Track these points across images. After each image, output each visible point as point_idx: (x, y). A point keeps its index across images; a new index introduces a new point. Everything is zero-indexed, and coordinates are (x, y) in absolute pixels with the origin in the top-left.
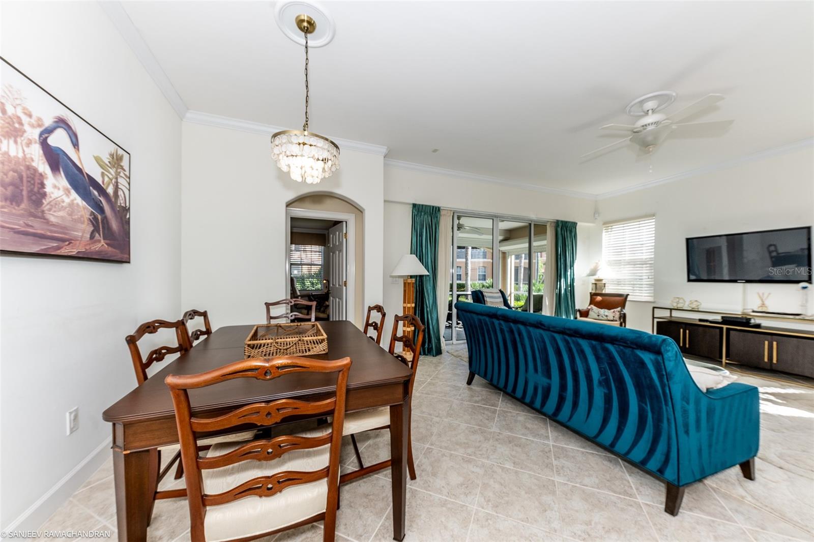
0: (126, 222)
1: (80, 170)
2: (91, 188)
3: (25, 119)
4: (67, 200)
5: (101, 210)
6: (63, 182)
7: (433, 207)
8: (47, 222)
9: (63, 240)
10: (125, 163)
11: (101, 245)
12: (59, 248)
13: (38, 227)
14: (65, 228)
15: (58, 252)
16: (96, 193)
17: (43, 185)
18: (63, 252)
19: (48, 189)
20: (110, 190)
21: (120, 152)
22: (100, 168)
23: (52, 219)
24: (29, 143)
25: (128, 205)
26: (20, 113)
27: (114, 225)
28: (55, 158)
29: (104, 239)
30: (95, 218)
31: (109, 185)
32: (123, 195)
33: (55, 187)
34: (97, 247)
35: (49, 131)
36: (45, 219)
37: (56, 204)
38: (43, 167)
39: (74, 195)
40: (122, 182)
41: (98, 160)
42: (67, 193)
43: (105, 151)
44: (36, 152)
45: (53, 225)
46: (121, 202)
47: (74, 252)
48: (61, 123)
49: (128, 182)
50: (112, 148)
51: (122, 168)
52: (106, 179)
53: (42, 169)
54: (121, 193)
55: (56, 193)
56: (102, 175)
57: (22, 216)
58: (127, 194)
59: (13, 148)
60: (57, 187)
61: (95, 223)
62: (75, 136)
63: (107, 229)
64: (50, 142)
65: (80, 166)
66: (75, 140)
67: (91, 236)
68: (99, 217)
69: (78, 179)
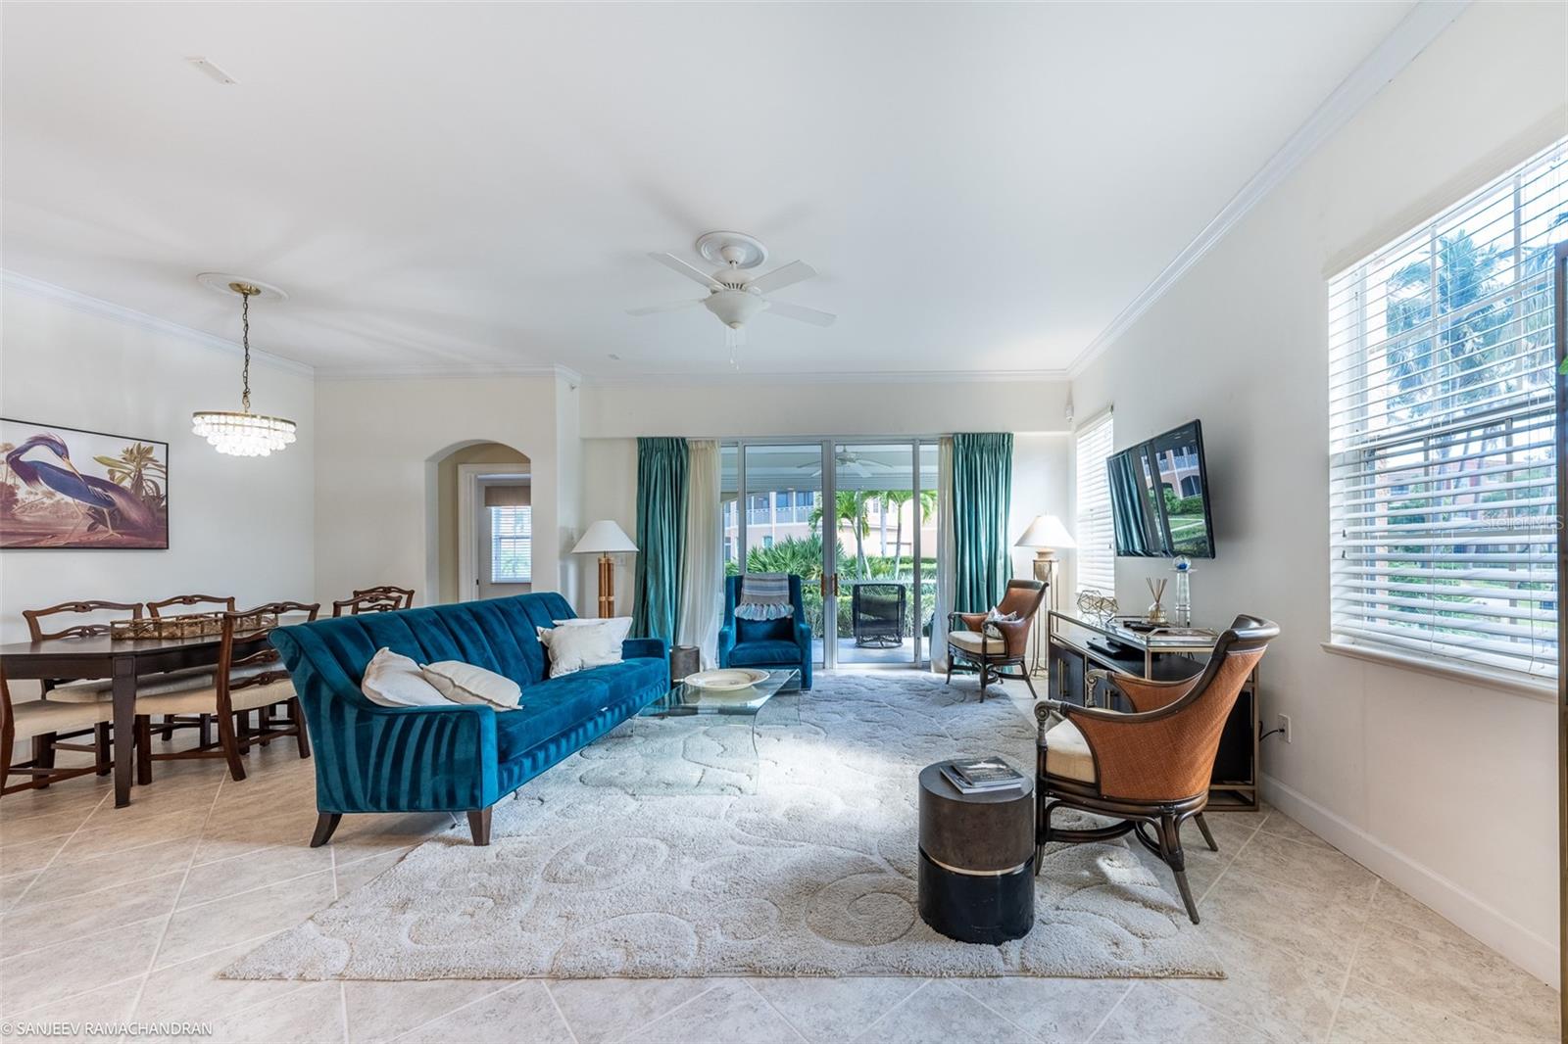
0: (160, 510)
2: (90, 487)
4: (48, 502)
5: (110, 503)
6: (43, 488)
7: (672, 439)
8: (18, 521)
9: (45, 535)
10: (158, 453)
11: (108, 533)
12: (36, 541)
14: (49, 524)
15: (36, 545)
16: (99, 490)
17: (14, 494)
18: (42, 544)
19: (21, 496)
20: (127, 483)
21: (144, 445)
22: (104, 466)
23: (27, 519)
25: (163, 492)
27: (134, 514)
28: (29, 472)
29: (113, 529)
30: (98, 512)
31: (123, 479)
32: (152, 486)
33: (31, 493)
34: (102, 537)
35: (22, 450)
36: (15, 519)
37: (32, 507)
39: (59, 496)
40: (151, 473)
42: (50, 495)
43: (116, 450)
45: (27, 523)
46: (148, 488)
47: (62, 543)
48: (42, 440)
49: (164, 470)
50: (130, 444)
51: (151, 460)
52: (118, 475)
53: (10, 482)
54: (149, 483)
55: (32, 498)
56: (111, 472)
58: (161, 482)
60: (33, 495)
61: (98, 518)
62: (64, 447)
63: (120, 520)
64: (22, 459)
65: (71, 470)
66: (62, 450)
67: (91, 528)
68: (105, 510)
69: (67, 482)
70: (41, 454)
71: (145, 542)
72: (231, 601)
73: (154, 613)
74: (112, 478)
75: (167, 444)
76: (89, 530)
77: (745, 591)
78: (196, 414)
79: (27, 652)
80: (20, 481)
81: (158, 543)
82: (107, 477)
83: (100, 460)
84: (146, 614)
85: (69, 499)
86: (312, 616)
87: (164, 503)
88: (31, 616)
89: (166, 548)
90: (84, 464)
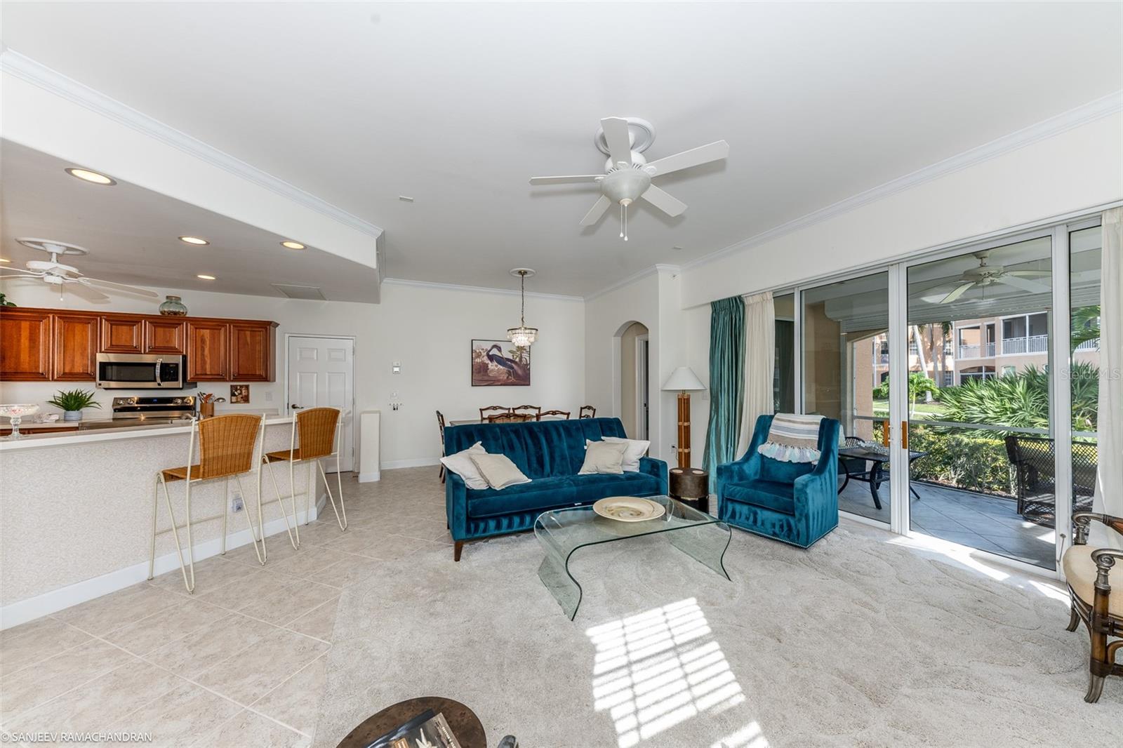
1: (502, 358)
2: (507, 362)
3: (482, 351)
5: (512, 368)
6: (495, 363)
11: (512, 379)
13: (486, 378)
14: (497, 376)
15: (494, 384)
16: (509, 363)
17: (488, 366)
19: (490, 366)
20: (517, 360)
22: (511, 354)
23: (491, 375)
26: (480, 351)
27: (520, 372)
28: (491, 358)
30: (509, 371)
35: (490, 350)
36: (488, 375)
37: (492, 370)
39: (499, 366)
40: (525, 355)
41: (510, 352)
42: (496, 366)
43: (513, 348)
44: (486, 358)
45: (491, 377)
46: (524, 362)
47: (499, 384)
48: (495, 346)
49: (529, 353)
51: (524, 350)
56: (513, 356)
57: (480, 376)
58: (528, 358)
59: (478, 360)
60: (493, 366)
61: (509, 373)
62: (500, 348)
63: (516, 375)
64: (490, 354)
65: (501, 356)
66: (499, 349)
67: (508, 377)
68: (511, 371)
69: (501, 361)
70: (495, 351)
71: (523, 383)
72: (539, 408)
77: (772, 431)
78: (508, 330)
79: (479, 423)
81: (526, 383)
82: (511, 358)
84: (511, 411)
85: (501, 367)
86: (568, 418)
88: (481, 410)
89: (529, 385)
90: (506, 354)
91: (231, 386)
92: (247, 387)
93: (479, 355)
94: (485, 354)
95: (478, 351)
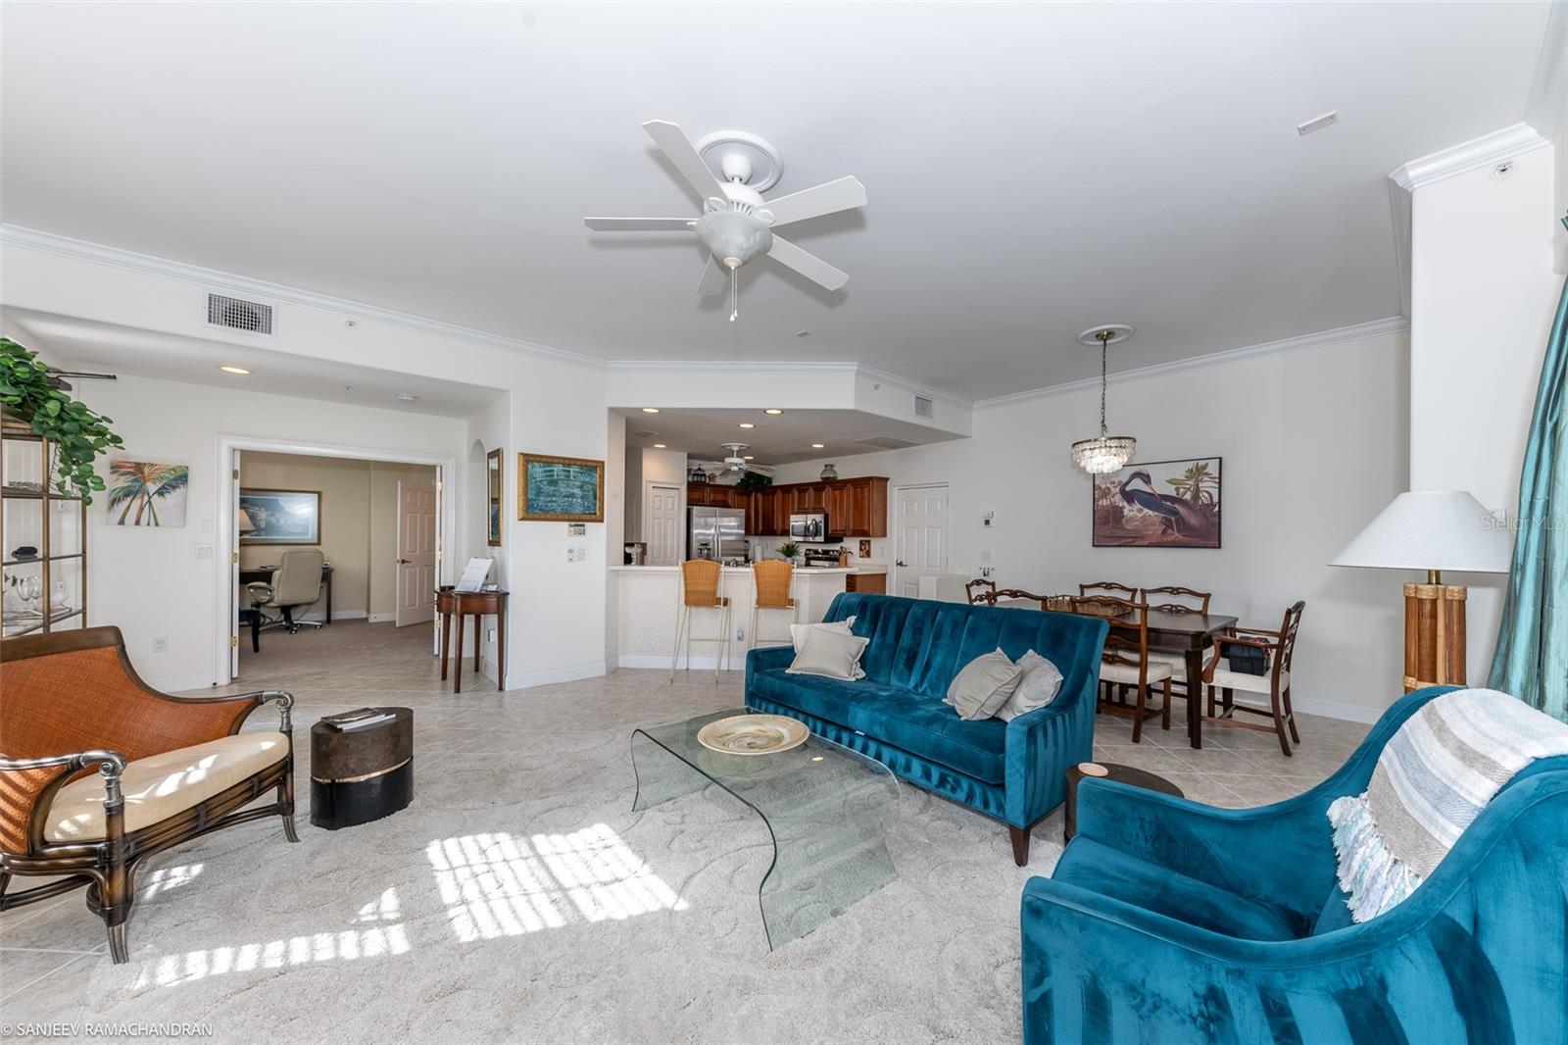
0: (1213, 515)
1: (1153, 495)
2: (1163, 502)
3: (1110, 486)
4: (1140, 515)
5: (1176, 513)
6: (1137, 506)
8: (1125, 529)
9: (1136, 537)
10: (1213, 468)
11: (1176, 535)
12: (1132, 542)
13: (1119, 533)
14: (1141, 530)
15: (1133, 544)
16: (1169, 503)
17: (1123, 512)
18: (1136, 544)
19: (1127, 512)
20: (1188, 496)
21: (1201, 463)
22: (1173, 485)
23: (1128, 527)
24: (1114, 495)
25: (1216, 500)
26: (1108, 485)
27: (1194, 520)
28: (1129, 497)
29: (1178, 532)
30: (1168, 520)
31: (1185, 494)
32: (1206, 495)
33: (1130, 511)
34: (1170, 538)
35: (1127, 483)
36: (1123, 527)
37: (1133, 519)
38: (1123, 504)
39: (1146, 510)
40: (1208, 486)
42: (1140, 511)
43: (1180, 472)
45: (1129, 530)
46: (1204, 498)
47: (1146, 543)
48: (1138, 475)
49: (1217, 480)
50: (1191, 465)
51: (1206, 474)
52: (1182, 490)
53: (1121, 505)
54: (1205, 494)
55: (1131, 514)
56: (1177, 489)
57: (1109, 529)
58: (1215, 493)
59: (1104, 502)
60: (1132, 511)
61: (1168, 524)
62: (1148, 476)
63: (1183, 526)
64: (1127, 489)
65: (1151, 491)
66: (1147, 479)
67: (1165, 532)
68: (1173, 518)
69: (1150, 501)
70: (1137, 484)
71: (1201, 543)
73: (1144, 598)
74: (1178, 494)
75: (1221, 459)
76: (1162, 533)
80: (1125, 504)
81: (1211, 543)
82: (1174, 494)
83: (1170, 482)
85: (1151, 512)
87: (1217, 509)
89: (1219, 547)
90: (1161, 486)
91: (861, 542)
92: (869, 542)
93: (1106, 493)
94: (1118, 490)
95: (1103, 486)
